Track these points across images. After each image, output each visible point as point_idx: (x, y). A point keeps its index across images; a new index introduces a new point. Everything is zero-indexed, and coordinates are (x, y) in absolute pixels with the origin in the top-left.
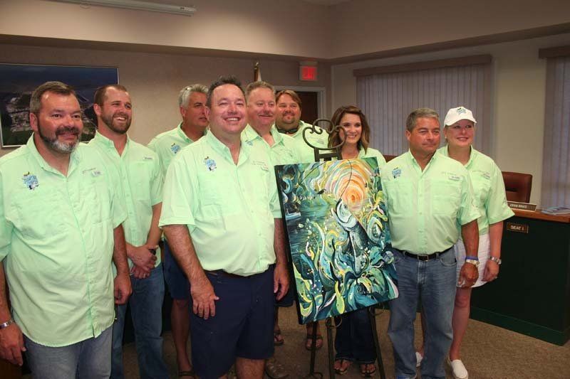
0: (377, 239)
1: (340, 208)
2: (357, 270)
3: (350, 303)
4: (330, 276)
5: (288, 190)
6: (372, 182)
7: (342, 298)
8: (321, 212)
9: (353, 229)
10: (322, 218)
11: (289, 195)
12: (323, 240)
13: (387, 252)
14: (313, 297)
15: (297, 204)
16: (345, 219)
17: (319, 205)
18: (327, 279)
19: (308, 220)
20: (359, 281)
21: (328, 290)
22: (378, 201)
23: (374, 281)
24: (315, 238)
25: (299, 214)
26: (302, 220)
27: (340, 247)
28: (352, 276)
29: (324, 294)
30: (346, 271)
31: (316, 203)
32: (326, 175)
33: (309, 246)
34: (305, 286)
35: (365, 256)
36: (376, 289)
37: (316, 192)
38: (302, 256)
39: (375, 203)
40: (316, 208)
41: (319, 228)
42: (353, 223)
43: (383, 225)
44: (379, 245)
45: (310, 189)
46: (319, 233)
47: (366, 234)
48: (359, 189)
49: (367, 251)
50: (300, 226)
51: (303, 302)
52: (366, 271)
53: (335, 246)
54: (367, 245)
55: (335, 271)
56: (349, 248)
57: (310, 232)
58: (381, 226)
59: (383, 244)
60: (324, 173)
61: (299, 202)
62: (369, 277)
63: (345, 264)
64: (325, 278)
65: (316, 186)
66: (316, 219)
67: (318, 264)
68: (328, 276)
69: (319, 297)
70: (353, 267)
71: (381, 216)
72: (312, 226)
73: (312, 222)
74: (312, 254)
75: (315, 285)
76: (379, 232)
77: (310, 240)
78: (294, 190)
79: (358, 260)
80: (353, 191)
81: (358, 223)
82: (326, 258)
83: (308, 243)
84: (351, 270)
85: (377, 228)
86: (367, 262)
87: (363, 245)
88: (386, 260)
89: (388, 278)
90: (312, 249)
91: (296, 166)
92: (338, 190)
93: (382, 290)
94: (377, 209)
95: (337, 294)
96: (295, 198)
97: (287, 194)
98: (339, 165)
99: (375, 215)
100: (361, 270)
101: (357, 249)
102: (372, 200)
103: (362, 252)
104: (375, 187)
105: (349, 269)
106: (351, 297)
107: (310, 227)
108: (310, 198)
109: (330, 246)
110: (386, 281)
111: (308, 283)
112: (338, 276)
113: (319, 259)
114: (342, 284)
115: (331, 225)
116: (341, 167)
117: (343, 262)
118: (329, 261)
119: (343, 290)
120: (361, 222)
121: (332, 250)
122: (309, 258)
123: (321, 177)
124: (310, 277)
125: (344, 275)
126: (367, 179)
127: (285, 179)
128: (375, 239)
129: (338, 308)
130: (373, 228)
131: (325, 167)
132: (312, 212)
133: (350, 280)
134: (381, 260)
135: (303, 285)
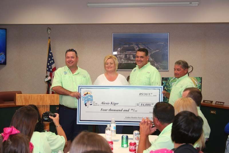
5: (164, 85)
91: (168, 78)
127: (163, 82)
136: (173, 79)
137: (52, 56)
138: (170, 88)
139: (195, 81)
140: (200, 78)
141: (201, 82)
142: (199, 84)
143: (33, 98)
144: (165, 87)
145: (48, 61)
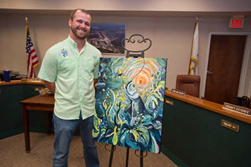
0: (152, 111)
1: (130, 86)
2: (132, 124)
3: (121, 141)
4: (113, 122)
5: (102, 70)
6: (158, 74)
7: (117, 137)
8: (117, 86)
9: (135, 100)
10: (117, 89)
11: (102, 73)
12: (115, 100)
13: (157, 122)
14: (100, 129)
15: (104, 78)
16: (132, 93)
17: (117, 82)
18: (110, 123)
19: (108, 88)
20: (131, 131)
21: (110, 129)
22: (159, 87)
23: (142, 136)
24: (110, 99)
25: (105, 84)
26: (106, 88)
27: (124, 108)
28: (125, 126)
29: (107, 130)
30: (124, 123)
31: (116, 80)
32: (126, 66)
33: (106, 102)
34: (98, 122)
35: (139, 118)
36: (142, 141)
37: (117, 75)
38: (101, 106)
39: (156, 88)
40: (115, 83)
41: (114, 94)
42: (136, 96)
43: (159, 103)
44: (151, 115)
45: (114, 72)
46: (113, 97)
48: (147, 77)
49: (141, 116)
50: (104, 90)
51: (95, 129)
52: (138, 127)
53: (121, 106)
54: (142, 112)
55: (117, 120)
56: (129, 110)
57: (108, 95)
58: (157, 103)
59: (155, 115)
60: (125, 64)
61: (106, 78)
62: (138, 131)
63: (124, 118)
64: (109, 121)
65: (118, 71)
66: (113, 89)
69: (104, 130)
70: (129, 122)
71: (159, 97)
72: (110, 92)
73: (111, 90)
74: (106, 107)
75: (103, 123)
76: (154, 107)
77: (107, 99)
78: (105, 71)
79: (133, 119)
80: (142, 78)
81: (140, 97)
82: (114, 111)
83: (105, 101)
85: (153, 104)
87: (139, 111)
88: (155, 126)
89: (153, 138)
90: (107, 104)
92: (131, 75)
93: (146, 143)
94: (157, 92)
95: (115, 132)
96: (104, 75)
99: (154, 95)
100: (134, 126)
101: (135, 112)
102: (154, 85)
103: (138, 115)
104: (159, 78)
105: (126, 122)
106: (123, 138)
107: (109, 92)
108: (113, 77)
109: (117, 106)
110: (151, 139)
111: (100, 121)
112: (118, 123)
113: (109, 110)
114: (119, 129)
116: (137, 62)
117: (123, 117)
118: (115, 113)
119: (119, 132)
120: (142, 97)
121: (118, 108)
122: (104, 108)
123: (123, 66)
124: (102, 118)
125: (122, 124)
126: (154, 72)
127: (102, 65)
129: (113, 141)
130: (150, 103)
131: (126, 61)
132: (112, 85)
133: (125, 129)
134: (150, 125)
136: (118, 60)
137: (30, 40)
138: (111, 75)
139: (155, 65)
140: (164, 59)
141: (166, 68)
142: (162, 71)
145: (27, 44)
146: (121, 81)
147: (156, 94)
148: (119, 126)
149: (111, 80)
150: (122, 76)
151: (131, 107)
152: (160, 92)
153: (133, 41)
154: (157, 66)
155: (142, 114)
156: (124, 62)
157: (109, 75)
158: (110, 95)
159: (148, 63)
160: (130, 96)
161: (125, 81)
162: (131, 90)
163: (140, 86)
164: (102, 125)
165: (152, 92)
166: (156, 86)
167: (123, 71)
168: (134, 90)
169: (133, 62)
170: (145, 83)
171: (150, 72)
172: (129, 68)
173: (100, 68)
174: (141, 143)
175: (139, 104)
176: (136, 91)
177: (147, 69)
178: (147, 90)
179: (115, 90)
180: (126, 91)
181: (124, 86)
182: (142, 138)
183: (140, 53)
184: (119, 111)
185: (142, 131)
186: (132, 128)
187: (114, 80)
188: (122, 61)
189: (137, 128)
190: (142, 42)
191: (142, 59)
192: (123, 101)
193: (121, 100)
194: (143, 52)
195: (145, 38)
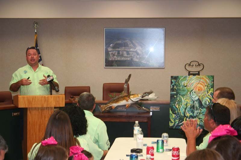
1: (192, 93)
2: (195, 115)
4: (183, 115)
5: (173, 84)
6: (209, 85)
8: (184, 93)
9: (196, 101)
11: (173, 86)
12: (183, 102)
14: (175, 120)
15: (175, 89)
16: (194, 97)
17: (184, 91)
18: (181, 116)
19: (178, 95)
21: (181, 119)
22: (210, 92)
23: (202, 121)
24: (180, 101)
25: (176, 93)
27: (189, 106)
28: (192, 117)
29: (179, 120)
30: (190, 115)
31: (183, 90)
32: (189, 81)
34: (173, 116)
35: (199, 111)
37: (184, 86)
38: (174, 106)
39: (208, 93)
41: (182, 98)
42: (197, 98)
45: (182, 85)
46: (182, 100)
47: (202, 103)
48: (202, 87)
49: (201, 109)
50: (175, 96)
51: (171, 121)
53: (187, 105)
54: (201, 107)
55: (185, 114)
56: (193, 107)
57: (178, 99)
58: (209, 101)
60: (188, 80)
61: (176, 89)
63: (190, 112)
65: (184, 84)
66: (182, 95)
67: (179, 110)
68: (182, 115)
69: (177, 121)
71: (210, 98)
72: (180, 97)
73: (180, 96)
74: (177, 106)
75: (176, 117)
76: (208, 103)
78: (175, 84)
79: (196, 112)
80: (199, 87)
81: (199, 99)
82: (183, 108)
83: (177, 103)
84: (192, 115)
85: (207, 102)
86: (200, 113)
87: (199, 107)
90: (178, 105)
91: (178, 77)
92: (193, 86)
94: (209, 95)
96: (175, 87)
97: (172, 86)
98: (195, 77)
99: (207, 97)
100: (197, 116)
101: (196, 108)
102: (207, 91)
103: (198, 109)
104: (210, 87)
105: (191, 114)
108: (181, 87)
109: (185, 105)
111: (174, 116)
113: (180, 108)
115: (187, 98)
118: (184, 110)
120: (200, 98)
122: (176, 107)
124: (175, 114)
125: (189, 116)
126: (207, 83)
127: (173, 81)
128: (206, 106)
130: (205, 101)
131: (189, 78)
132: (180, 93)
135: (172, 115)
136: (183, 77)
138: (180, 87)
139: (207, 80)
140: (212, 76)
141: (213, 81)
142: (211, 83)
143: (36, 100)
144: (175, 86)
146: (187, 90)
147: (208, 96)
148: (187, 117)
149: (180, 90)
150: (187, 87)
151: (194, 105)
152: (211, 94)
153: (192, 65)
154: (208, 80)
155: (201, 108)
156: (187, 78)
157: (178, 87)
158: (179, 99)
159: (203, 78)
160: (193, 99)
161: (189, 90)
162: (193, 95)
163: (199, 92)
164: (176, 118)
165: (206, 95)
166: (208, 92)
167: (187, 84)
168: (195, 95)
169: (193, 79)
170: (202, 90)
171: (204, 83)
172: (191, 82)
173: (172, 83)
174: (201, 125)
175: (199, 102)
176: (196, 95)
177: (202, 82)
178: (203, 94)
179: (183, 96)
180: (190, 96)
181: (189, 93)
182: (202, 122)
183: (197, 73)
184: (186, 108)
185: (201, 118)
186: (195, 117)
187: (182, 89)
188: (186, 78)
189: (198, 117)
190: (198, 65)
191: (199, 76)
192: (189, 102)
193: (187, 101)
194: (199, 72)
195: (199, 63)
